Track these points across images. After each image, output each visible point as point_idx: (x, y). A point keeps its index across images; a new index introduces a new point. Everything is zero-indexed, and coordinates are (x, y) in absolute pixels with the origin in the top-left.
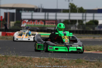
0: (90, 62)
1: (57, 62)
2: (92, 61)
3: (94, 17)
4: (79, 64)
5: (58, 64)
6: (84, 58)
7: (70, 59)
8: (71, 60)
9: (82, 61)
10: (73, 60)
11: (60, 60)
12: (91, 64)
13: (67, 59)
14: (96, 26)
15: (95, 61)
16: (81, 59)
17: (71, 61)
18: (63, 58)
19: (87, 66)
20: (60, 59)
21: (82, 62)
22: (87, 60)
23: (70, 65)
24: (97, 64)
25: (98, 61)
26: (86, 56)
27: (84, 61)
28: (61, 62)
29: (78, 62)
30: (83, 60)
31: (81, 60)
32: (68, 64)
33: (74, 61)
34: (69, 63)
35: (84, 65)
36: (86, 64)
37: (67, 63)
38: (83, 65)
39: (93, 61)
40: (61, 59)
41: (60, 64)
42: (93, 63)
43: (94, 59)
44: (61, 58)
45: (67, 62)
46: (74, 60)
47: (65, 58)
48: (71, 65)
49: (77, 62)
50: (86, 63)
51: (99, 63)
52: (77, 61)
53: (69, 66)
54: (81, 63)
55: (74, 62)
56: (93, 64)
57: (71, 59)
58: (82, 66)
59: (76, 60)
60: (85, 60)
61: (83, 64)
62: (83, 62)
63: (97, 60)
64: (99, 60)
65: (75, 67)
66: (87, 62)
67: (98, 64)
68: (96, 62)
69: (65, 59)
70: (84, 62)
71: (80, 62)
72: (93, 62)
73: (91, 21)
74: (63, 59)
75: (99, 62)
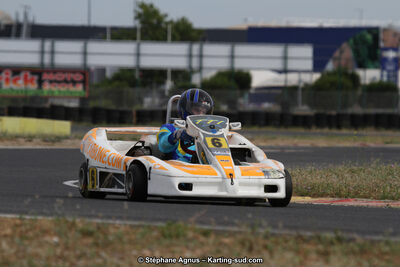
0: (218, 233)
1: (87, 234)
2: (224, 231)
3: (232, 57)
4: (174, 241)
5: (90, 240)
6: (192, 219)
7: (137, 223)
8: (143, 226)
9: (185, 232)
10: (149, 227)
11: (99, 228)
12: (221, 244)
13: (128, 223)
14: (242, 96)
15: (235, 233)
16: (182, 223)
17: (141, 230)
18: (110, 217)
19: (207, 249)
20: (98, 224)
21: (184, 236)
22: (206, 227)
23: (139, 247)
24: (242, 243)
25: (249, 230)
26: (202, 213)
27: (195, 231)
28: (101, 236)
29: (170, 236)
30: (189, 226)
31: (180, 226)
32: (131, 242)
33: (154, 230)
34: (133, 237)
35: (191, 245)
36: (202, 243)
37: (125, 239)
38: (187, 247)
40: (105, 221)
41: (100, 241)
44: (102, 218)
45: (128, 233)
46: (155, 227)
47: (120, 218)
48: (143, 247)
49: (164, 236)
50: (202, 239)
51: (252, 238)
52: (167, 232)
54: (182, 238)
55: (155, 234)
56: (227, 241)
57: (143, 223)
58: (185, 250)
59: (160, 224)
60: (198, 226)
61: (189, 241)
63: (244, 229)
64: (252, 226)
66: (206, 234)
67: (247, 244)
68: (240, 233)
69: (118, 222)
71: (178, 236)
72: (226, 235)
73: (221, 75)
74: (111, 221)
75: (252, 233)
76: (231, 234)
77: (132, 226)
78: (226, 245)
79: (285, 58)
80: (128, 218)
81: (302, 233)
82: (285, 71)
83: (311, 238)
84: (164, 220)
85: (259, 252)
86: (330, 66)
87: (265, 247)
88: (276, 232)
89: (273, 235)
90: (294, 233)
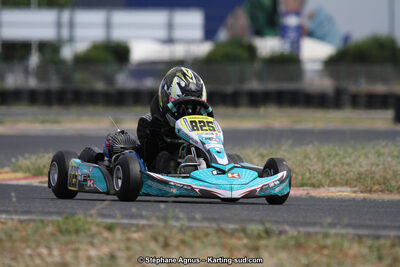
0: (125, 228)
2: (132, 225)
3: (108, 25)
4: (74, 237)
6: (93, 212)
8: (34, 221)
9: (87, 226)
10: (42, 221)
12: (128, 240)
13: (16, 217)
15: (144, 226)
16: (81, 216)
17: (32, 225)
19: (114, 246)
21: (85, 231)
22: (110, 221)
23: (33, 245)
24: (155, 239)
27: (98, 225)
29: (68, 232)
30: (89, 219)
31: (79, 219)
32: (25, 240)
33: (48, 225)
34: (24, 233)
35: (96, 241)
36: (106, 239)
37: (16, 235)
38: (92, 244)
39: (137, 226)
42: (135, 232)
43: (142, 217)
45: (17, 230)
46: (49, 221)
48: (38, 245)
49: (61, 231)
50: (106, 234)
51: (166, 233)
52: (64, 227)
53: (28, 247)
54: (82, 234)
55: (49, 229)
56: (135, 236)
57: (34, 217)
58: (89, 247)
59: (60, 219)
60: (99, 220)
61: (93, 236)
62: (90, 229)
63: (153, 221)
64: (165, 219)
65: (56, 252)
66: (110, 228)
67: (161, 239)
68: (150, 226)
70: (94, 229)
71: (77, 232)
72: (134, 229)
75: (165, 227)
76: (140, 228)
77: (21, 222)
78: (135, 240)
79: (170, 26)
80: (16, 212)
81: (224, 226)
82: (170, 41)
83: (236, 230)
84: (59, 214)
85: (177, 248)
86: (223, 35)
87: (183, 242)
88: (194, 224)
89: (190, 228)
90: (214, 225)
